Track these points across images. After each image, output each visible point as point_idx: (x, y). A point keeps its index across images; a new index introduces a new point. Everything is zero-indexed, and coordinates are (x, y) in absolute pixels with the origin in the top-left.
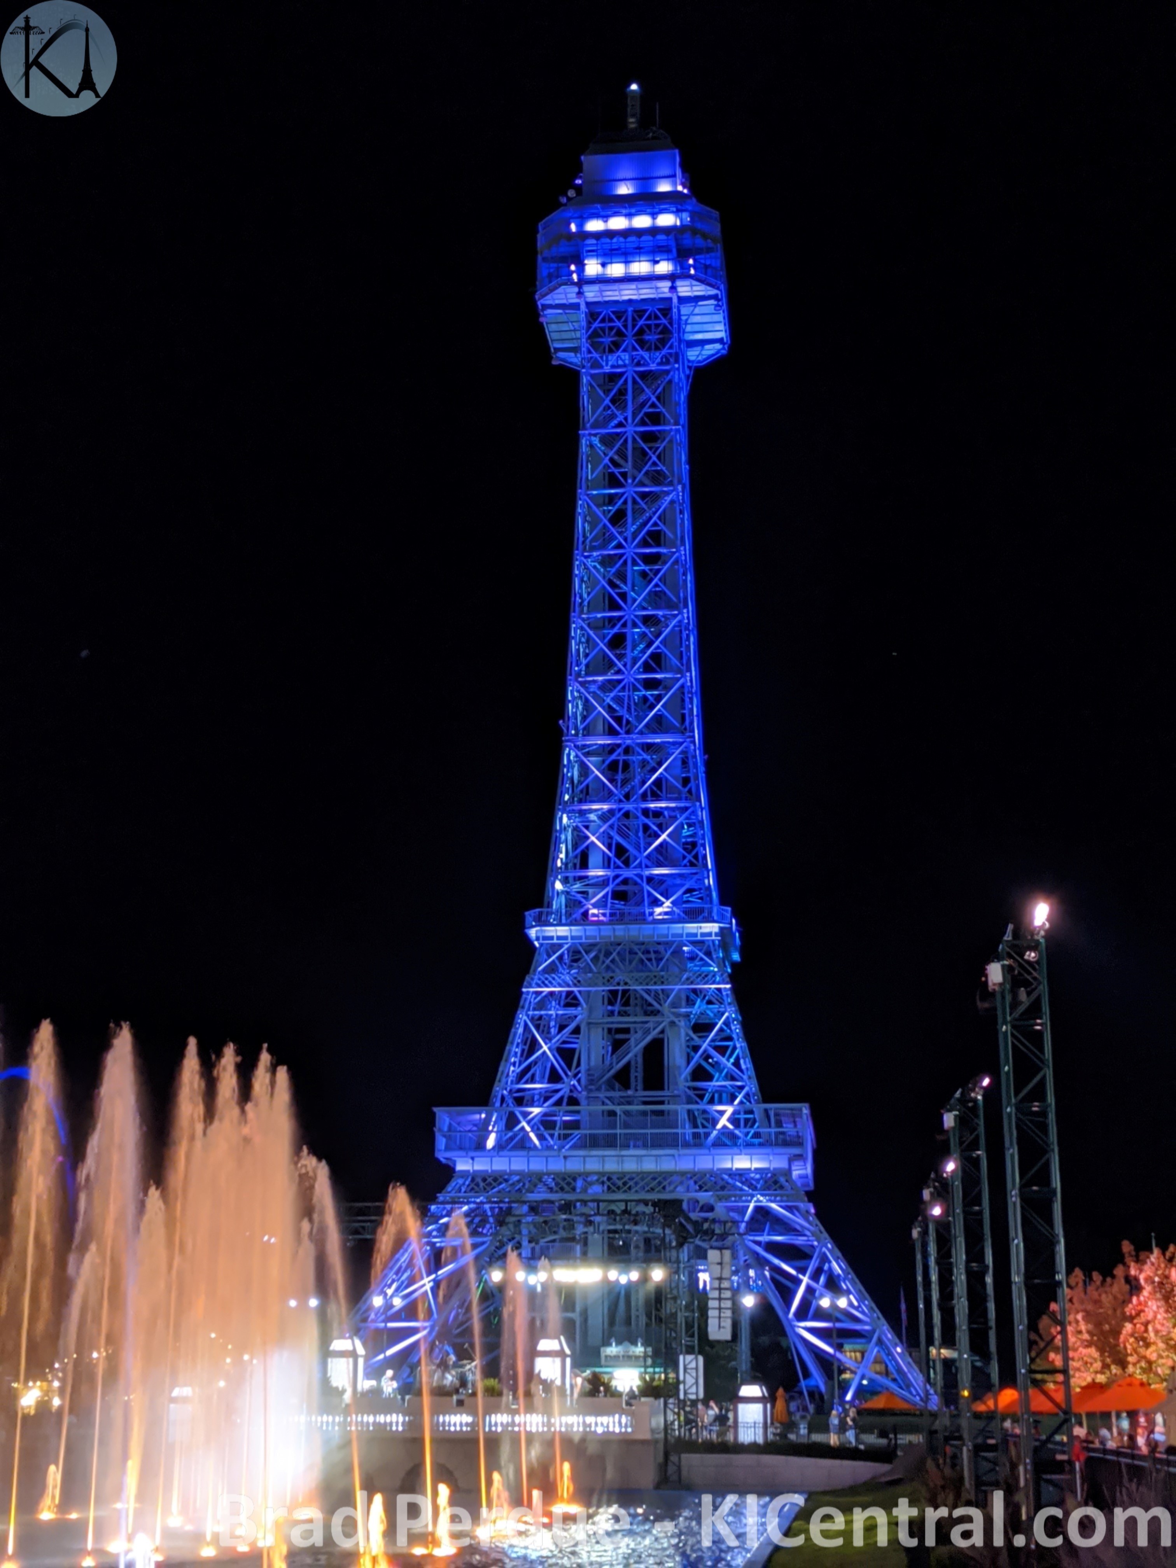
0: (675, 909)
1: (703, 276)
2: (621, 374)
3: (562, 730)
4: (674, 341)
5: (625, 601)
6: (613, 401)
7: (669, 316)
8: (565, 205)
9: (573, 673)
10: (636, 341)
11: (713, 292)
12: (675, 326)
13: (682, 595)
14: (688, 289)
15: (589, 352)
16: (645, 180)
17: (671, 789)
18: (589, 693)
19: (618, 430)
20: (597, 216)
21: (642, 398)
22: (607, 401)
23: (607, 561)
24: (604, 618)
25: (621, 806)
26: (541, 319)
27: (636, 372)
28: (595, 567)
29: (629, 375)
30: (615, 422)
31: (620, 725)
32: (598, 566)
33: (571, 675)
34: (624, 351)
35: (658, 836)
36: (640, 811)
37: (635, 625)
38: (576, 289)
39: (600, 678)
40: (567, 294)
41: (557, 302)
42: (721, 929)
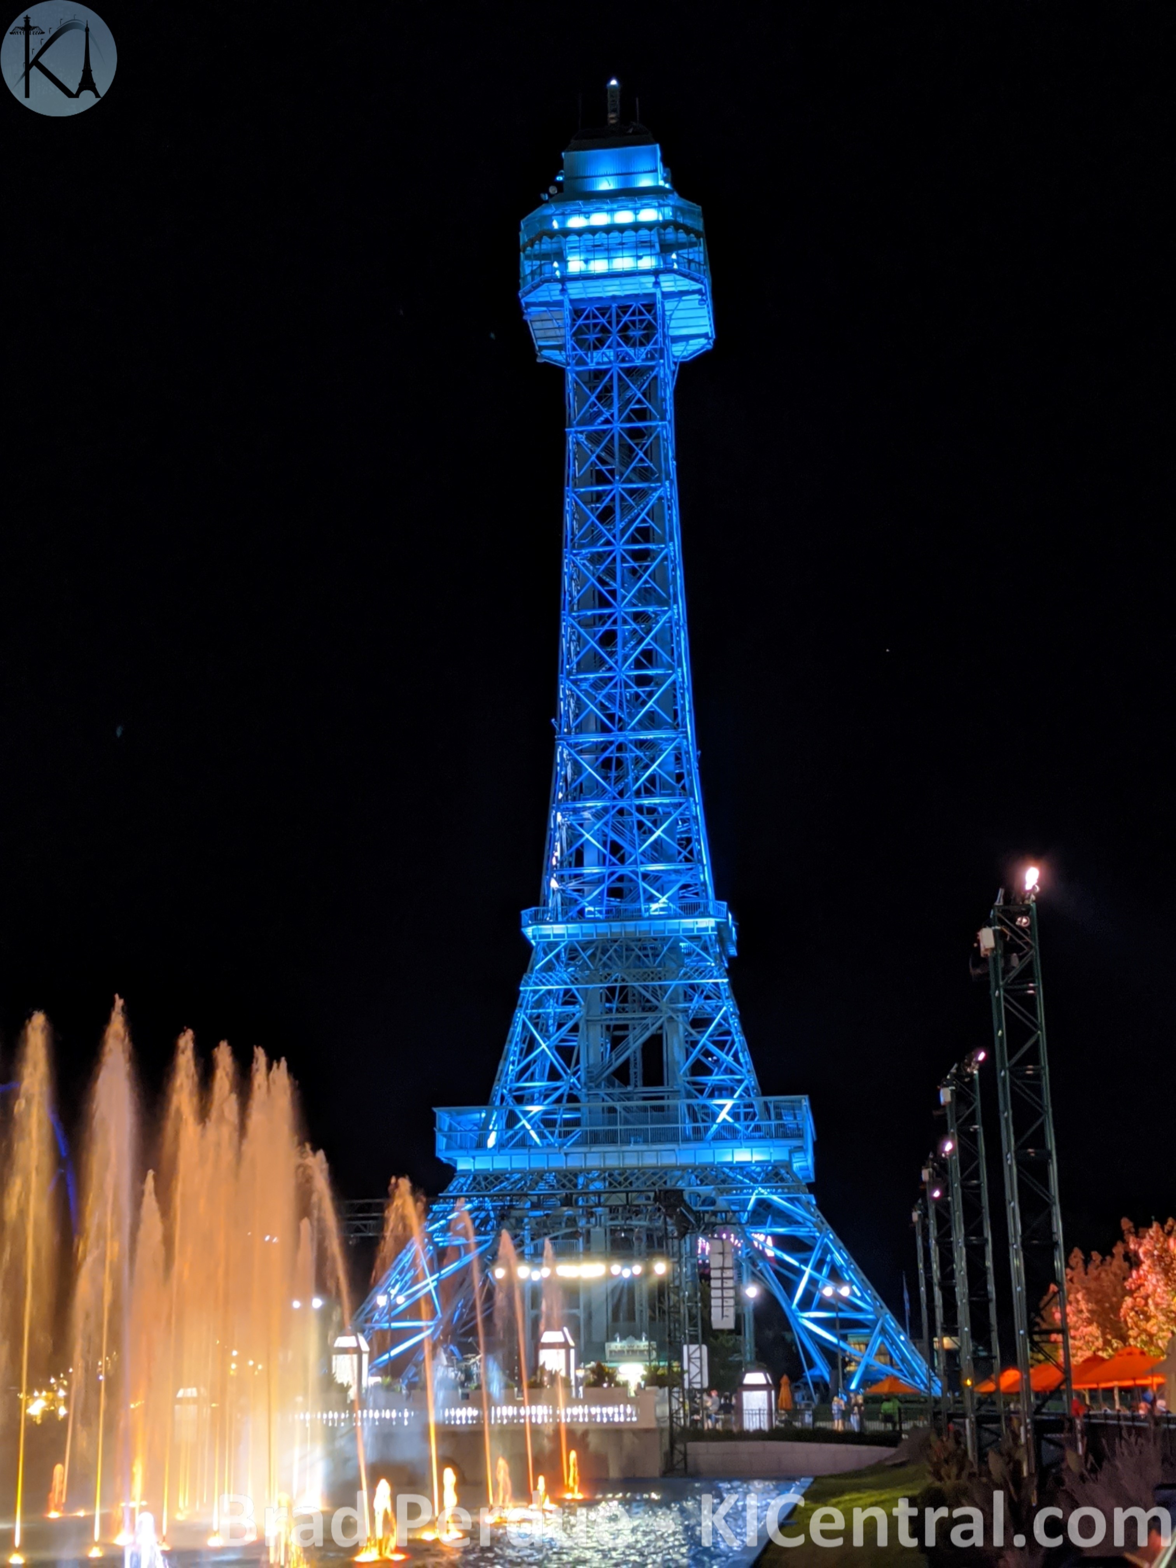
0: (671, 905)
1: (685, 270)
2: (606, 371)
3: (554, 729)
4: (659, 336)
5: (615, 599)
6: (599, 398)
7: (653, 312)
8: (547, 202)
9: (565, 671)
10: (620, 337)
11: (697, 286)
12: (660, 321)
13: (671, 590)
14: (672, 284)
15: (574, 349)
16: (626, 175)
17: (665, 785)
18: (581, 691)
19: (605, 427)
20: (579, 212)
21: (629, 394)
22: (593, 398)
23: (597, 558)
24: (594, 615)
25: (615, 803)
26: (525, 317)
27: (621, 368)
28: (584, 565)
29: (615, 371)
30: (602, 419)
31: (613, 722)
32: (588, 564)
33: (562, 673)
34: (609, 347)
35: (652, 832)
36: (634, 808)
37: (625, 622)
38: (560, 286)
39: (592, 676)
40: (552, 292)
41: (541, 299)
42: (718, 924)
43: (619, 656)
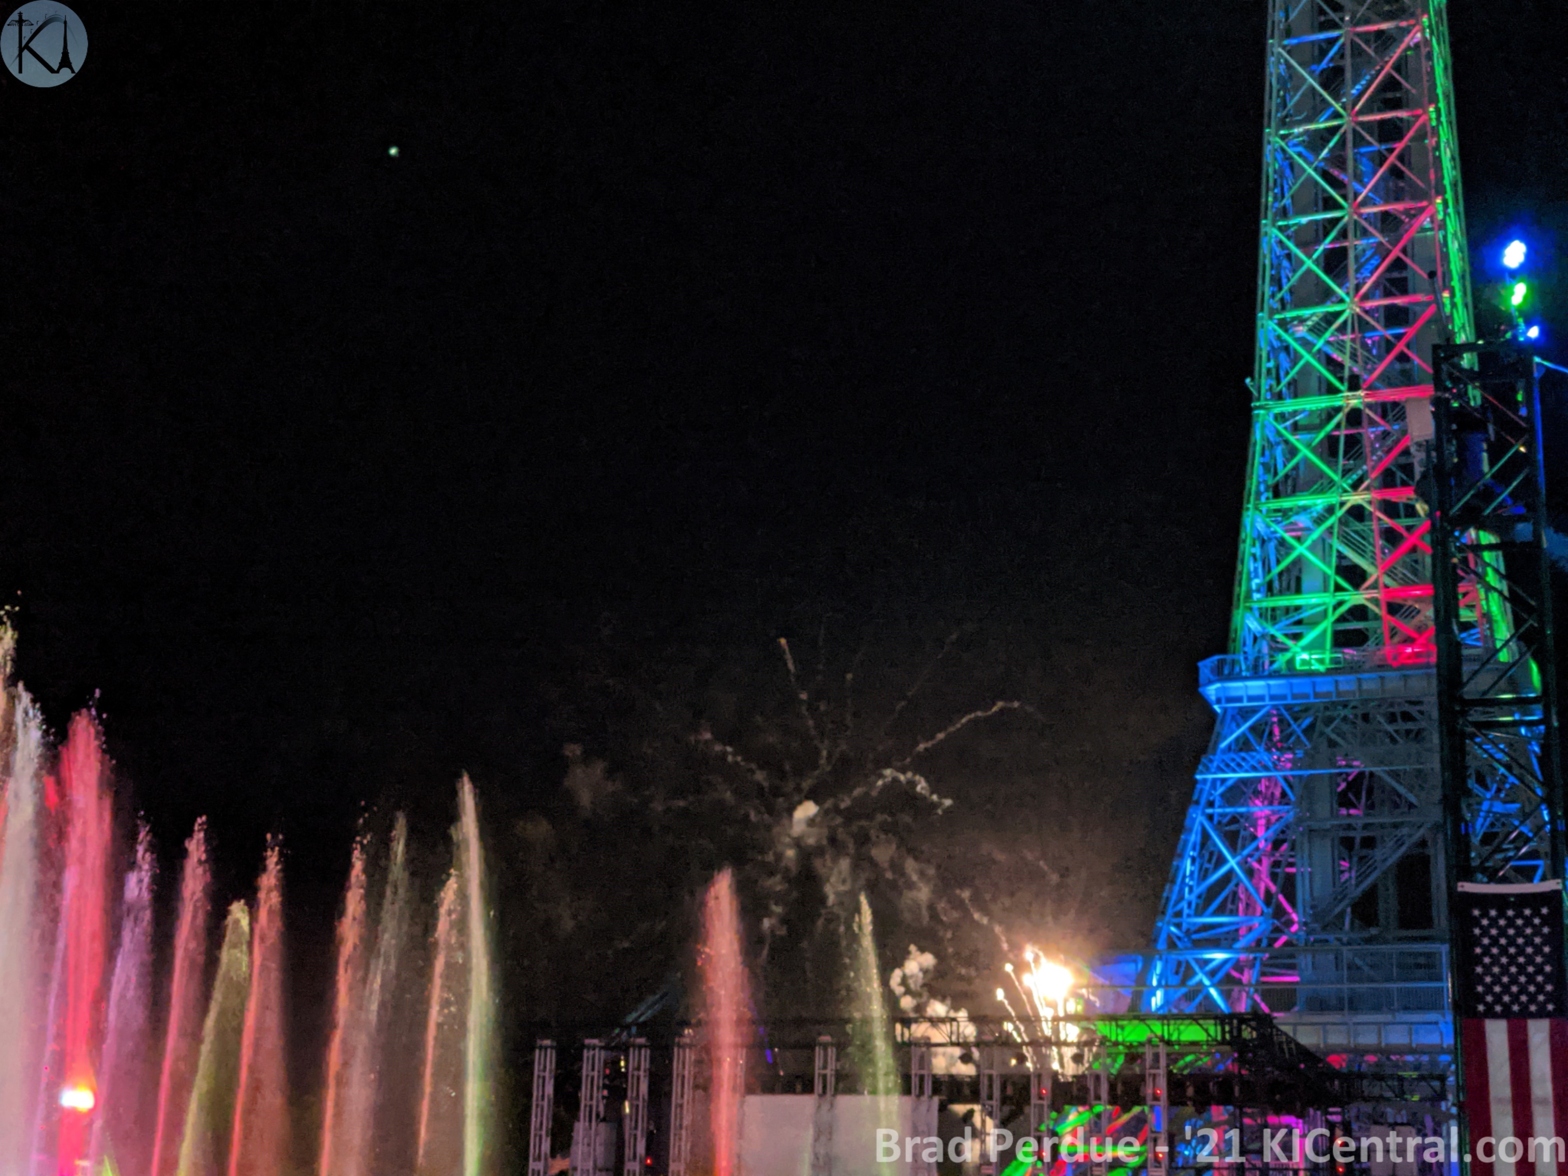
3: (1251, 393)
5: (1344, 196)
9: (1264, 307)
13: (1432, 176)
25: (1344, 498)
31: (1340, 379)
32: (1304, 151)
33: (1262, 310)
36: (1375, 505)
39: (1309, 313)
43: (1352, 282)
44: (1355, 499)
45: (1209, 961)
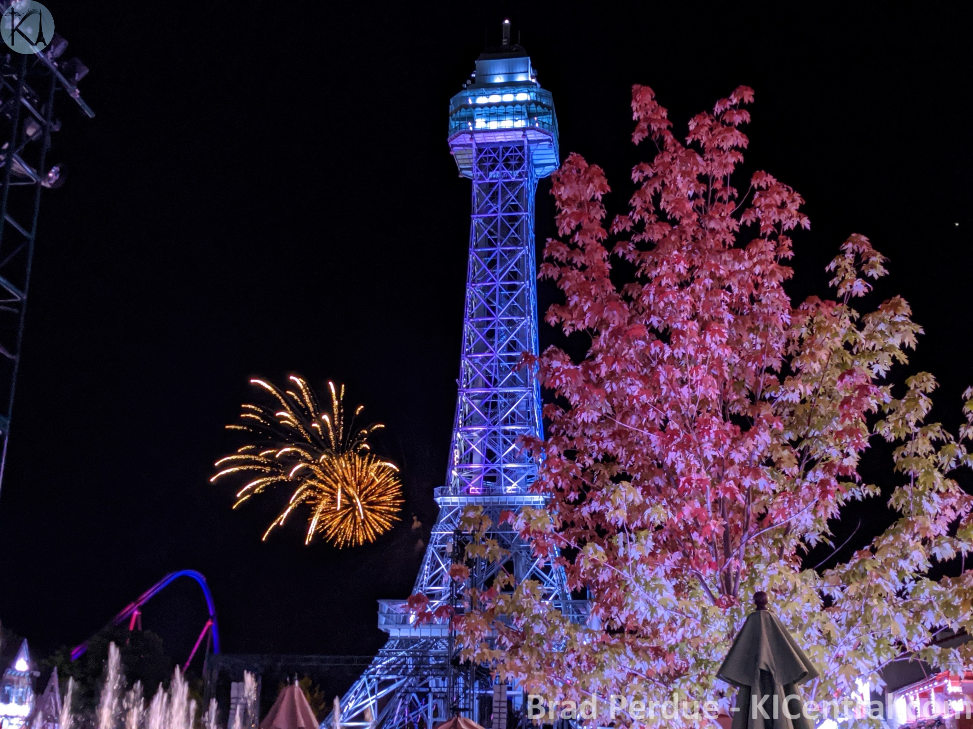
0: (519, 487)
1: (542, 128)
2: (495, 184)
3: (458, 385)
4: (525, 165)
5: (495, 312)
6: (491, 199)
7: (523, 151)
8: (465, 89)
10: (504, 164)
12: (526, 156)
13: (528, 308)
14: (534, 136)
15: (478, 171)
16: (511, 74)
17: (520, 419)
18: (474, 364)
19: (493, 215)
20: (482, 95)
22: (487, 199)
23: (486, 289)
24: (484, 321)
25: (490, 428)
26: (452, 153)
27: (503, 182)
28: (479, 292)
30: (492, 210)
31: (490, 382)
33: (463, 354)
34: (498, 170)
35: (510, 445)
36: (501, 431)
37: (500, 325)
38: (472, 136)
39: (480, 355)
40: (467, 139)
41: (460, 143)
43: (496, 345)
44: (494, 429)
45: (433, 603)
